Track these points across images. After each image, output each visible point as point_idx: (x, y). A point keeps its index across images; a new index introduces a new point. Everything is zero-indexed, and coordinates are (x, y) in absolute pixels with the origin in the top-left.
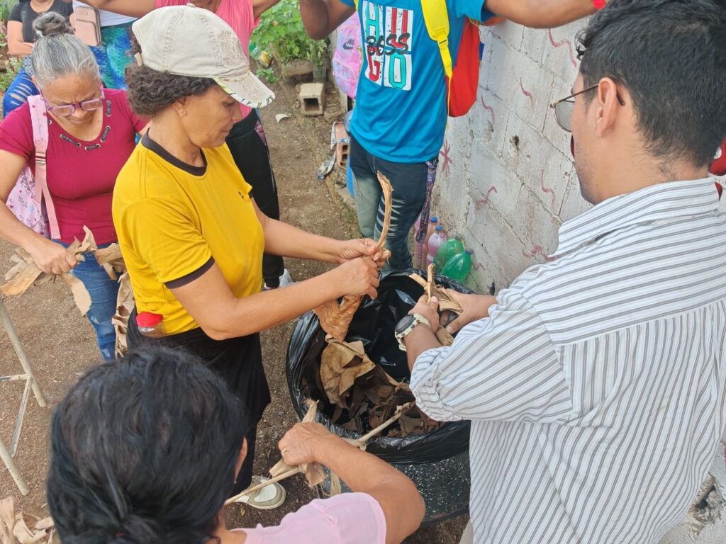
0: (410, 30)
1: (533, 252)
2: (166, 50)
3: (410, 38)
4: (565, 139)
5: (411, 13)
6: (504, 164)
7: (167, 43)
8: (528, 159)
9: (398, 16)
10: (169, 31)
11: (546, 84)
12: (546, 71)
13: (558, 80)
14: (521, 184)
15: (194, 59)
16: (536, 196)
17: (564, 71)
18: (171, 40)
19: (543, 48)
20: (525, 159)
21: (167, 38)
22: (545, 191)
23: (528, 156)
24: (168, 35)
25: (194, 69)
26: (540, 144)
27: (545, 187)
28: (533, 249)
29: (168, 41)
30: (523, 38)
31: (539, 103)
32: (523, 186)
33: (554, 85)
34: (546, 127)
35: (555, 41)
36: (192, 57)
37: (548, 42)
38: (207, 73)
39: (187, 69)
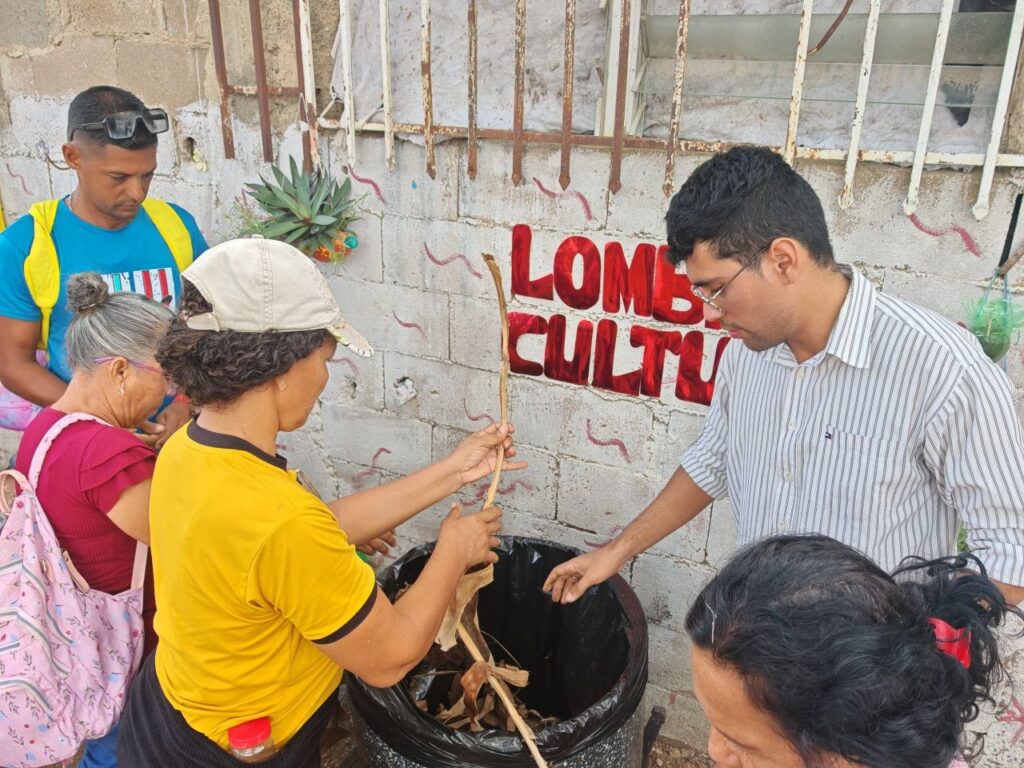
0: (172, 292)
1: (477, 496)
2: (266, 300)
3: (173, 301)
4: (488, 355)
5: (169, 272)
6: (394, 414)
7: (266, 291)
8: (435, 396)
9: (152, 278)
10: (266, 273)
11: (438, 307)
12: (434, 293)
13: (458, 298)
14: (430, 427)
15: (303, 306)
16: (462, 431)
17: (464, 286)
18: (272, 285)
19: (422, 272)
20: (429, 397)
21: (265, 284)
22: (476, 419)
23: (435, 392)
24: (266, 280)
25: (305, 320)
26: (448, 373)
27: (474, 415)
28: (478, 492)
29: (266, 287)
30: (384, 266)
31: (433, 329)
32: (436, 429)
33: (451, 305)
34: (452, 351)
35: (440, 259)
36: (302, 303)
37: (430, 263)
38: (321, 322)
39: (300, 321)
